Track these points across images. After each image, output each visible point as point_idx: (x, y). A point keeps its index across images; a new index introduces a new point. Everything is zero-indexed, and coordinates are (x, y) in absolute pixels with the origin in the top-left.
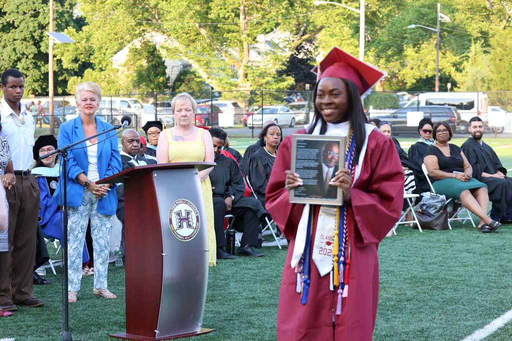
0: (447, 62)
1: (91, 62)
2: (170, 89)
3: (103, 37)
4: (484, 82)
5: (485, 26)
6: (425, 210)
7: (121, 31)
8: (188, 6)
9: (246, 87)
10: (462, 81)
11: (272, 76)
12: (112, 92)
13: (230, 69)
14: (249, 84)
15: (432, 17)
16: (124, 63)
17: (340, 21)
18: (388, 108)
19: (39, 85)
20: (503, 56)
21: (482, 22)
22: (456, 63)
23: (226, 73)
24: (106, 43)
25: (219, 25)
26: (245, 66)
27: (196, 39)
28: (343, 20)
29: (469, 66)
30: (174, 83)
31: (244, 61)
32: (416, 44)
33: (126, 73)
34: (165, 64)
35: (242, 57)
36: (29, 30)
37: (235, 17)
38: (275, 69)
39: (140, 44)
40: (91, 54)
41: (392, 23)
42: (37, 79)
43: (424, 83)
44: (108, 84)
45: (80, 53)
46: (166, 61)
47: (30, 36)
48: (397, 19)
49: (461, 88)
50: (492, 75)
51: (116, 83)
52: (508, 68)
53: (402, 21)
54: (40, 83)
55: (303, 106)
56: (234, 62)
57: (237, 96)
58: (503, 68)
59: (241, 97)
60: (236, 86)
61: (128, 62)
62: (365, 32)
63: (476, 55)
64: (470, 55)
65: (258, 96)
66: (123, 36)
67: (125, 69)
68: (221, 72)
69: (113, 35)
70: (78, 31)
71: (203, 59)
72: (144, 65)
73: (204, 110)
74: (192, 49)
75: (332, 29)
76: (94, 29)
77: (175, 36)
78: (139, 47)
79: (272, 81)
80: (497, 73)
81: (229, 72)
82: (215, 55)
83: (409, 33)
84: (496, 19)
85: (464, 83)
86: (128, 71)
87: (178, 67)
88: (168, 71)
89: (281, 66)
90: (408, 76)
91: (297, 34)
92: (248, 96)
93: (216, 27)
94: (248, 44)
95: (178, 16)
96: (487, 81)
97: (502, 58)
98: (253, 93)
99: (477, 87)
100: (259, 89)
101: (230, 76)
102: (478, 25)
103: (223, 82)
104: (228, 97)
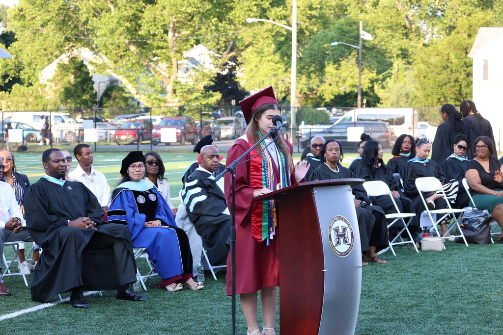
0: (365, 79)
1: (20, 77)
2: (97, 104)
3: (33, 53)
4: (408, 98)
5: (404, 43)
6: (467, 225)
7: (50, 47)
8: (118, 23)
9: (174, 102)
10: (385, 97)
11: (201, 91)
12: (39, 107)
13: (158, 85)
14: (177, 100)
15: (354, 35)
16: (52, 78)
17: (267, 38)
18: (319, 123)
20: (428, 73)
21: (401, 40)
22: (373, 79)
23: (155, 88)
24: (35, 59)
25: (148, 42)
26: (174, 82)
27: (124, 55)
28: (271, 36)
29: (392, 82)
30: (102, 98)
31: (173, 78)
32: (336, 61)
33: (53, 88)
34: (93, 80)
35: (170, 73)
37: (164, 33)
38: (203, 85)
39: (68, 59)
40: (21, 70)
41: (314, 40)
43: (340, 99)
44: (36, 99)
45: (10, 68)
46: (93, 77)
48: (319, 37)
49: (384, 104)
50: (416, 92)
51: (43, 98)
52: (433, 84)
53: (324, 38)
55: (231, 122)
56: (162, 78)
57: (166, 112)
58: (427, 85)
59: (170, 112)
60: (165, 102)
61: (56, 77)
62: (297, 49)
63: (398, 71)
64: (393, 72)
65: (186, 111)
66: (52, 51)
67: (53, 84)
68: (149, 87)
69: (43, 51)
70: (7, 47)
71: (132, 75)
72: (72, 81)
73: (138, 125)
74: (121, 65)
75: (260, 45)
76: (24, 45)
77: (105, 52)
78: (67, 63)
79: (200, 96)
80: (422, 90)
81: (158, 87)
82: (144, 72)
83: (331, 50)
84: (416, 36)
85: (388, 99)
86: (56, 86)
87: (105, 82)
88: (95, 87)
89: (209, 82)
90: (326, 92)
91: (225, 50)
92: (176, 111)
93: (145, 43)
94: (177, 60)
95: (109, 32)
96: (411, 97)
97: (427, 75)
98: (181, 109)
99: (401, 103)
100: (188, 105)
101: (159, 92)
102: (398, 43)
103: (152, 98)
104: (157, 113)
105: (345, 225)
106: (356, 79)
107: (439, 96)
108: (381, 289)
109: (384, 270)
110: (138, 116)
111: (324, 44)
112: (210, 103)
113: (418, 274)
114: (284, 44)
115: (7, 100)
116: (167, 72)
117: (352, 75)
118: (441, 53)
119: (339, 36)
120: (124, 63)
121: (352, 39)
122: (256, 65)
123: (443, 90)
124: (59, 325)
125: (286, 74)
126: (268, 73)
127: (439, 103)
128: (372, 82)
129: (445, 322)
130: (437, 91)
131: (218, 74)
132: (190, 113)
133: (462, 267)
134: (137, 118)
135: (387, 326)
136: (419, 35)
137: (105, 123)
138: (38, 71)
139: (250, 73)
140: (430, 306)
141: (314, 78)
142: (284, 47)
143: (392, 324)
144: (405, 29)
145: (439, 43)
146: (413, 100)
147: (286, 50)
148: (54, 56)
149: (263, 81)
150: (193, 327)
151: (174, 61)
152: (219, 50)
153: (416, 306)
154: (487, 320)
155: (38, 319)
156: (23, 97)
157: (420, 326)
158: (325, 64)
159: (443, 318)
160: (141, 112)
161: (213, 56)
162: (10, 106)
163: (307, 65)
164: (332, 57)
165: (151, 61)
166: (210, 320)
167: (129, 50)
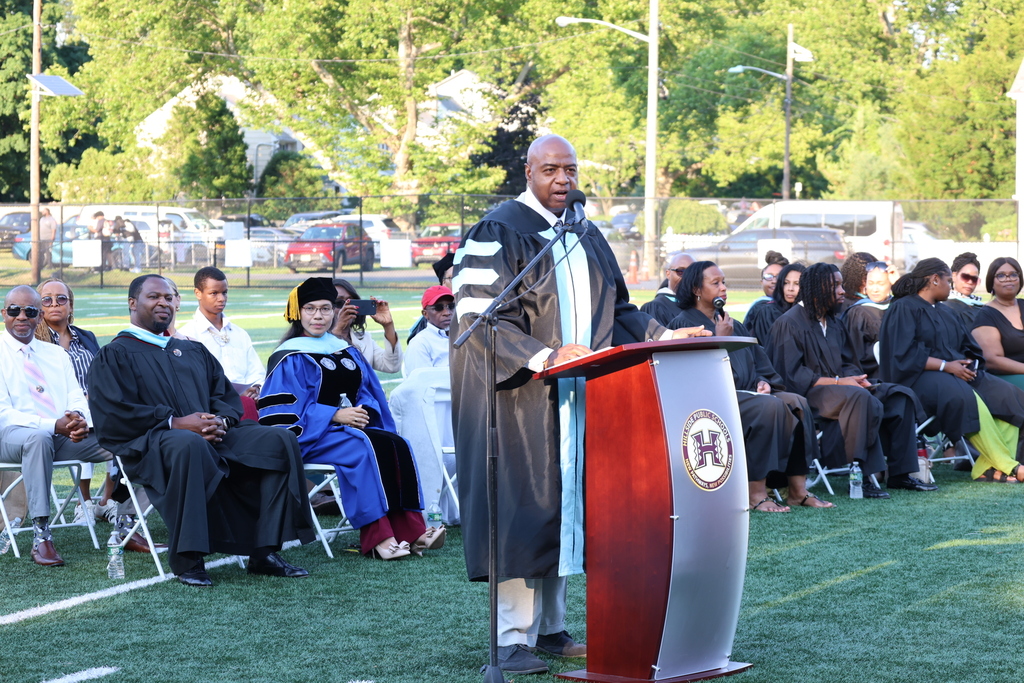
0: (799, 142)
1: (99, 134)
2: (253, 191)
3: (123, 85)
4: (884, 182)
5: (878, 69)
7: (159, 73)
8: (296, 25)
9: (409, 187)
10: (839, 178)
11: (463, 165)
12: (137, 196)
13: (378, 151)
14: (415, 182)
15: (775, 52)
16: (162, 138)
17: (599, 56)
20: (925, 130)
21: (873, 63)
22: (814, 143)
23: (370, 159)
24: (129, 97)
25: (357, 64)
26: (409, 147)
27: (309, 91)
28: (605, 54)
29: (852, 149)
30: (263, 178)
31: (407, 138)
32: (740, 105)
33: (165, 157)
34: (245, 140)
35: (402, 128)
37: (389, 47)
38: (469, 152)
39: (196, 98)
40: (98, 120)
41: (695, 62)
43: (749, 182)
44: (130, 180)
45: (77, 116)
46: (246, 135)
48: (704, 55)
49: (837, 192)
50: (902, 168)
51: (144, 178)
52: (935, 153)
53: (716, 59)
56: (386, 138)
57: (392, 206)
58: (924, 154)
59: (400, 206)
60: (390, 185)
61: (171, 135)
62: (659, 80)
63: (865, 126)
64: (854, 128)
65: (434, 206)
66: (163, 83)
67: (164, 149)
68: (360, 156)
69: (144, 81)
70: (72, 72)
71: (325, 131)
72: (202, 143)
73: (336, 232)
74: (302, 110)
75: (584, 72)
76: (105, 69)
77: (269, 84)
78: (194, 106)
79: (462, 175)
80: (912, 165)
81: (377, 157)
82: (349, 124)
83: (729, 83)
84: (902, 55)
85: (844, 182)
86: (170, 153)
87: (270, 146)
88: (250, 155)
89: (480, 147)
90: (720, 168)
91: (514, 82)
92: (413, 206)
93: (352, 67)
94: (416, 102)
95: (277, 44)
96: (891, 179)
97: (923, 133)
98: (424, 200)
99: (870, 190)
100: (437, 193)
101: (378, 166)
102: (866, 68)
103: (364, 178)
104: (374, 208)
105: (716, 428)
106: (779, 142)
107: (947, 178)
108: (797, 558)
109: (807, 522)
110: (337, 215)
111: (715, 70)
112: (482, 188)
113: (874, 530)
114: (633, 70)
115: (70, 181)
116: (396, 125)
117: (771, 133)
118: (953, 89)
119: (745, 53)
120: (309, 107)
121: (772, 61)
122: (577, 111)
123: (955, 166)
124: (156, 623)
125: (636, 130)
126: (601, 128)
127: (948, 191)
128: (813, 148)
129: (917, 623)
130: (944, 168)
131: (500, 130)
132: (442, 210)
133: (964, 518)
134: (335, 219)
135: (802, 629)
136: (910, 53)
137: (270, 229)
138: (134, 123)
139: (564, 128)
140: (891, 592)
141: (695, 140)
142: (633, 76)
143: (812, 626)
144: (881, 40)
145: (949, 68)
146: (894, 185)
147: (637, 83)
148: (166, 93)
149: (592, 145)
150: (420, 629)
151: (409, 103)
152: (500, 81)
153: (864, 592)
154: (1001, 619)
155: (116, 612)
156: (103, 175)
157: (868, 629)
158: (716, 112)
159: (914, 615)
160: (344, 207)
161: (489, 94)
162: (78, 194)
163: (680, 114)
164: (731, 96)
165: (362, 102)
166: (454, 615)
167: (320, 81)
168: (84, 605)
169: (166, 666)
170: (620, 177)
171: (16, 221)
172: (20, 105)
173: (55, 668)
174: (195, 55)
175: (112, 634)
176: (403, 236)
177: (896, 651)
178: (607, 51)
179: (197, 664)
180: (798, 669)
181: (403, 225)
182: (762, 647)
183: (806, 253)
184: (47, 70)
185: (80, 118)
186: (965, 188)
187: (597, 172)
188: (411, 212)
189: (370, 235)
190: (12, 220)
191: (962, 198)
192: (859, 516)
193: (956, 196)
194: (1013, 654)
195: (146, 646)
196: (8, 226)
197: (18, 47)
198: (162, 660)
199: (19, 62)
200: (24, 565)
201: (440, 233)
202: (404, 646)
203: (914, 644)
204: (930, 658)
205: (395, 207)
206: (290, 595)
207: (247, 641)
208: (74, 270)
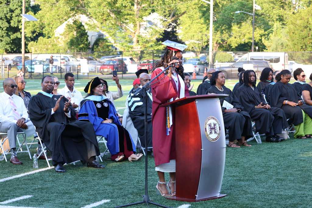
0: (257, 34)
1: (43, 32)
2: (90, 50)
3: (51, 17)
4: (283, 46)
5: (281, 12)
7: (61, 14)
9: (138, 48)
10: (269, 45)
11: (154, 42)
12: (55, 51)
13: (128, 37)
14: (139, 47)
15: (249, 7)
16: (62, 33)
17: (195, 8)
18: (227, 61)
19: (10, 47)
21: (279, 10)
22: (262, 34)
23: (126, 40)
24: (52, 21)
25: (122, 11)
26: (138, 36)
27: (107, 19)
28: (197, 8)
29: (273, 36)
30: (93, 46)
31: (137, 33)
32: (239, 23)
33: (63, 39)
34: (88, 34)
35: (135, 30)
36: (4, 13)
37: (131, 5)
38: (156, 38)
39: (73, 21)
40: (43, 28)
41: (225, 10)
42: (8, 43)
43: (242, 47)
44: (53, 46)
46: (88, 32)
47: (5, 16)
48: (228, 8)
49: (268, 49)
50: (288, 42)
51: (57, 46)
52: (298, 37)
53: (231, 9)
54: (10, 45)
56: (130, 33)
57: (132, 54)
58: (295, 38)
59: (135, 54)
60: (132, 48)
61: (65, 33)
62: (213, 15)
63: (277, 29)
64: (274, 30)
65: (145, 54)
66: (63, 17)
67: (63, 37)
68: (122, 39)
69: (57, 16)
70: (35, 14)
71: (112, 31)
72: (75, 35)
73: (115, 62)
74: (105, 25)
75: (191, 13)
76: (45, 13)
77: (95, 17)
78: (72, 24)
79: (154, 45)
80: (291, 41)
81: (128, 39)
82: (119, 29)
83: (235, 16)
84: (289, 7)
85: (270, 46)
86: (65, 38)
87: (95, 36)
88: (89, 38)
89: (159, 36)
90: (233, 42)
91: (169, 16)
92: (139, 54)
93: (120, 12)
94: (140, 22)
95: (97, 5)
96: (285, 45)
97: (295, 31)
98: (142, 52)
99: (278, 49)
100: (146, 50)
101: (128, 42)
102: (277, 11)
103: (124, 46)
104: (127, 55)
105: (215, 122)
106: (251, 34)
107: (302, 45)
108: (245, 162)
109: (249, 151)
110: (116, 57)
111: (231, 12)
112: (160, 49)
113: (269, 153)
114: (206, 12)
115: (35, 47)
116: (133, 29)
117: (249, 31)
118: (303, 18)
119: (240, 7)
120: (107, 24)
121: (249, 10)
122: (189, 25)
123: (304, 41)
124: (46, 182)
125: (207, 31)
126: (196, 30)
127: (302, 49)
128: (261, 36)
129: (279, 182)
130: (301, 42)
131: (165, 31)
132: (148, 55)
133: (297, 149)
134: (115, 58)
135: (244, 184)
136: (291, 7)
137: (95, 61)
138: (54, 29)
139: (185, 30)
140: (272, 173)
141: (225, 34)
142: (206, 14)
143: (247, 183)
144: (282, 3)
145: (302, 11)
146: (286, 47)
147: (207, 16)
148: (64, 20)
149: (194, 35)
150: (127, 184)
151: (138, 23)
152: (165, 16)
153: (264, 172)
154: (305, 181)
155: (34, 178)
156: (45, 45)
157: (264, 184)
158: (231, 25)
159: (279, 179)
160: (118, 54)
161: (162, 20)
162: (37, 51)
163: (220, 26)
164: (236, 20)
165: (123, 23)
166: (137, 179)
167: (110, 16)
168: (25, 176)
169: (47, 195)
170: (202, 45)
171: (18, 59)
172: (20, 24)
173: (13, 195)
174: (72, 8)
175: (32, 185)
176: (136, 63)
177: (272, 191)
178: (198, 7)
179: (57, 194)
180: (241, 196)
181: (136, 60)
182: (231, 189)
183: (258, 68)
184: (27, 13)
185: (37, 28)
186: (307, 48)
187: (195, 43)
188: (138, 56)
189: (125, 63)
190: (17, 59)
191: (306, 51)
192: (265, 149)
193: (305, 51)
194: (308, 192)
195: (42, 189)
196: (16, 60)
197: (19, 6)
198: (46, 193)
199: (19, 11)
200: (8, 164)
201: (147, 62)
202: (121, 189)
203: (277, 188)
204: (282, 193)
205: (133, 54)
206: (88, 173)
207: (73, 187)
208: (35, 74)
